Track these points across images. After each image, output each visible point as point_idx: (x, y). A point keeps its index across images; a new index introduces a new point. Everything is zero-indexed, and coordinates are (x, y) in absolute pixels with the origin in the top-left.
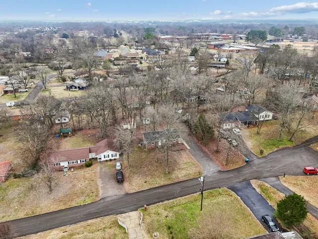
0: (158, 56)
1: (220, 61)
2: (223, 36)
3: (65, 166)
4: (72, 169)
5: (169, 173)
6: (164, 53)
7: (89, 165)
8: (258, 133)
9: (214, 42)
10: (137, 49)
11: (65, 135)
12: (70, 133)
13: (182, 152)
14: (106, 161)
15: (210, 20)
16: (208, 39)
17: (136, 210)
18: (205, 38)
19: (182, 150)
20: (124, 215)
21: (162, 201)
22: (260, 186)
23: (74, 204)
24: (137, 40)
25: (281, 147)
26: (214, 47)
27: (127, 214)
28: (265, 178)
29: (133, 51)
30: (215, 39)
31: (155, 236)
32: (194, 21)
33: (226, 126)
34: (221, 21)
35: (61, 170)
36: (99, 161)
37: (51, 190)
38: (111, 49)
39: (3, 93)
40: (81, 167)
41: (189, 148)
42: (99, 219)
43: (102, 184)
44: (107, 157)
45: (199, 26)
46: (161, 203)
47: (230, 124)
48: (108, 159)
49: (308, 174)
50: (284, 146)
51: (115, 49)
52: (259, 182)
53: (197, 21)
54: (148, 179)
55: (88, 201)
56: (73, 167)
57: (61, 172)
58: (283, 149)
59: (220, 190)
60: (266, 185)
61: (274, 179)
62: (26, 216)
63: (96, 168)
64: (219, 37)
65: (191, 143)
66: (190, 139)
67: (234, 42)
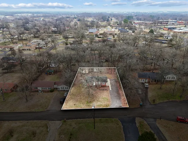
0: (127, 33)
1: (167, 38)
2: (179, 22)
3: (40, 90)
4: (43, 92)
5: (90, 102)
6: (132, 32)
7: (52, 91)
8: (161, 88)
9: (170, 26)
10: (116, 29)
11: (50, 74)
12: (52, 73)
13: (105, 91)
14: (62, 90)
15: (176, 12)
16: (167, 23)
17: (61, 120)
18: (165, 23)
19: (106, 90)
20: (53, 121)
21: (77, 119)
22: (140, 123)
23: (33, 110)
24: (118, 23)
25: (171, 100)
26: (168, 29)
27: (55, 122)
28: (147, 118)
29: (113, 30)
30: (173, 24)
31: (61, 137)
32: (164, 12)
33: (141, 80)
34: (184, 13)
35: (38, 91)
36: (58, 90)
37: (27, 101)
38: (101, 28)
39: (35, 48)
40: (48, 92)
41: (111, 89)
42: (40, 121)
43: (53, 102)
44: (62, 88)
45: (165, 15)
46: (76, 120)
47: (145, 80)
48: (63, 89)
49: (179, 121)
50: (173, 100)
51: (103, 28)
52: (141, 120)
53: (167, 12)
54: (77, 103)
55: (41, 110)
56: (44, 91)
57: (37, 93)
58: (172, 101)
59: (113, 119)
60: (145, 122)
61: (152, 120)
62: (10, 112)
63: (55, 93)
64: (175, 23)
65: (114, 86)
66: (115, 84)
67: (185, 27)
